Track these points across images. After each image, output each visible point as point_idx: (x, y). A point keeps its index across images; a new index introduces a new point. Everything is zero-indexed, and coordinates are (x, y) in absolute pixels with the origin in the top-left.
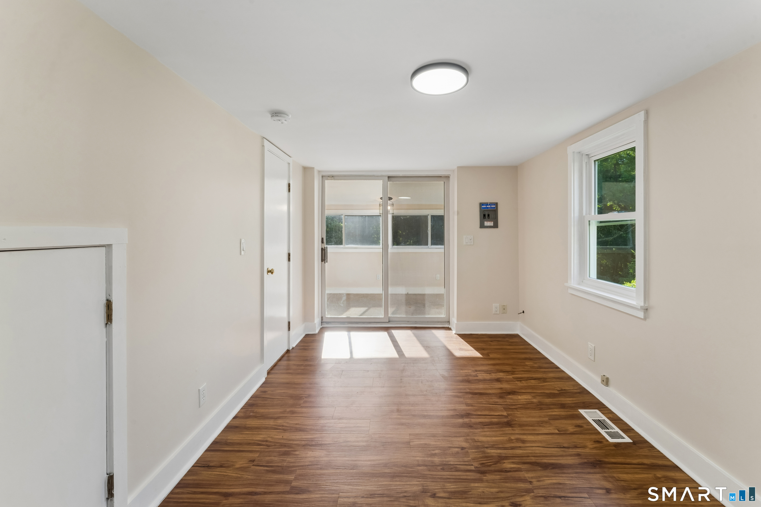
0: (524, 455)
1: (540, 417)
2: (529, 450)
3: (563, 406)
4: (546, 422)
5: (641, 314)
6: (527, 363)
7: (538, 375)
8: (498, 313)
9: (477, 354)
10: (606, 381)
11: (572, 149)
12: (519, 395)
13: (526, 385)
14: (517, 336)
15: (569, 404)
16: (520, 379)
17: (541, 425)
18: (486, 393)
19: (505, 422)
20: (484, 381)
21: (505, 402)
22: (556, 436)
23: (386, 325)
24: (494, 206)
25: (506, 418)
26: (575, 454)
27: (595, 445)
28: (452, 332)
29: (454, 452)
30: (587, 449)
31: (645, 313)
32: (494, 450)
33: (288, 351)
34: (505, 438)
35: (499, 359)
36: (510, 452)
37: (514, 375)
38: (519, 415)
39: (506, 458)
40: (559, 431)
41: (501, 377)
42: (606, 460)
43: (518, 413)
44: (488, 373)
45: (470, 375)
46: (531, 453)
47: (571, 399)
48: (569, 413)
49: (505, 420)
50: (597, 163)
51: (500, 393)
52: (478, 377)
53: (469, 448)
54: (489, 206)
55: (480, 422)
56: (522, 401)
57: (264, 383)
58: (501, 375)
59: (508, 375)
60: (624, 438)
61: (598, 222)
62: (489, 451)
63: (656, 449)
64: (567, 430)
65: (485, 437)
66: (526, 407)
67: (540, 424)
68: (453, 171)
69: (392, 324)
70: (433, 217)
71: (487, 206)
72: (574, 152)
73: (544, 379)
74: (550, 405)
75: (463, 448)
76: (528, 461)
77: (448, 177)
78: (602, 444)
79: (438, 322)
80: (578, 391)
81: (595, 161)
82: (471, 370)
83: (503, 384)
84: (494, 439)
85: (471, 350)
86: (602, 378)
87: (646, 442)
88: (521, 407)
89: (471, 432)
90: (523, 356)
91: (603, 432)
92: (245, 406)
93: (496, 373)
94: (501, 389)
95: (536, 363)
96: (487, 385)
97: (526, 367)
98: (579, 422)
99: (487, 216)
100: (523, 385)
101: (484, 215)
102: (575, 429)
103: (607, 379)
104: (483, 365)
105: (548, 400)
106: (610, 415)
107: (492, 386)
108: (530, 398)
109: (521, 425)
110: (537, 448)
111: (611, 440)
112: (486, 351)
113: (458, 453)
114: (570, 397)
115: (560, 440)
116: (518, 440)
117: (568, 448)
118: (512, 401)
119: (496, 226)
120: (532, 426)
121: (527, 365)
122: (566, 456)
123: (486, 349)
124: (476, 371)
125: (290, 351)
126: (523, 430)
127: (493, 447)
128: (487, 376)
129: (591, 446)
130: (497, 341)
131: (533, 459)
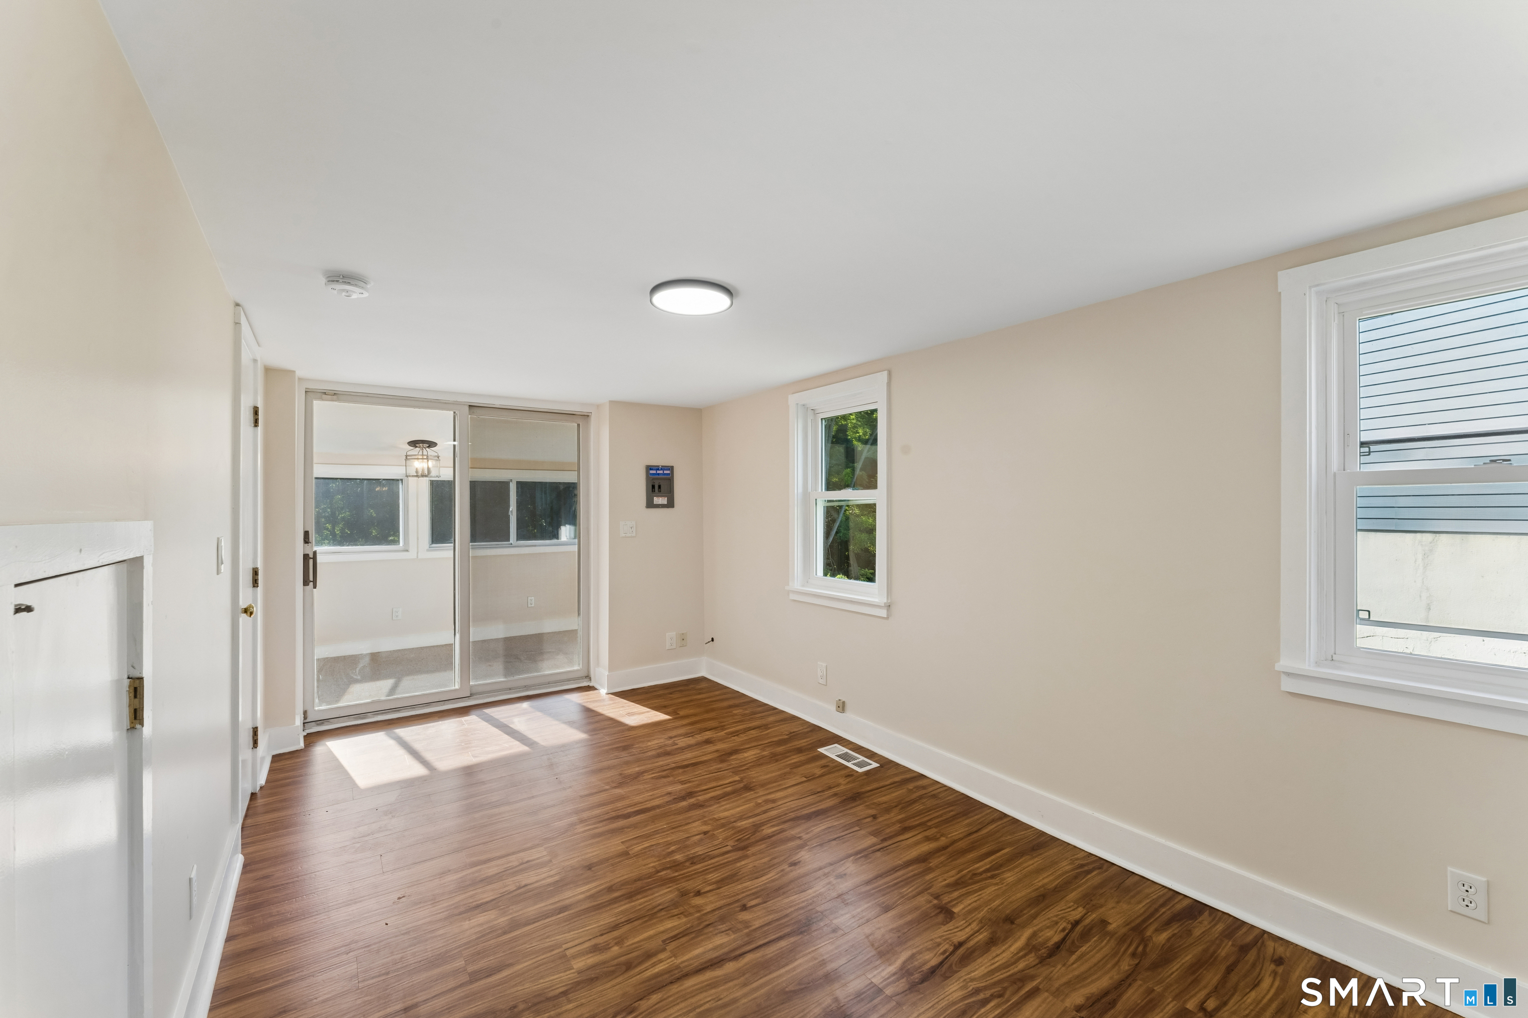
0: (780, 815)
1: (780, 769)
2: (785, 807)
3: (799, 750)
4: (789, 773)
5: (883, 613)
6: (735, 712)
7: (754, 723)
8: (674, 647)
9: (661, 716)
10: (842, 707)
11: (794, 400)
12: (743, 752)
13: (746, 738)
14: (703, 679)
15: (805, 746)
16: (736, 733)
17: (785, 777)
18: (700, 761)
19: (742, 788)
20: (689, 747)
21: (730, 765)
22: (805, 784)
23: (465, 703)
24: (668, 472)
25: (740, 783)
26: (832, 795)
27: (848, 780)
28: (599, 693)
29: (696, 841)
30: (842, 786)
31: (888, 610)
32: (745, 821)
33: (253, 795)
34: (752, 804)
35: (695, 715)
36: (764, 816)
37: (725, 730)
38: (756, 775)
39: (762, 824)
40: (806, 778)
41: (710, 736)
42: (863, 790)
43: (753, 773)
44: (689, 737)
45: (666, 745)
46: (788, 810)
47: (805, 740)
48: (810, 755)
49: (741, 785)
50: (824, 421)
51: (718, 757)
52: (677, 744)
53: (714, 830)
54: (661, 472)
55: (712, 798)
56: (750, 758)
57: (245, 866)
58: (708, 735)
59: (718, 733)
60: (871, 764)
61: (825, 501)
62: (739, 824)
63: (901, 765)
64: (815, 774)
65: (726, 811)
66: (759, 762)
67: (783, 776)
68: (598, 406)
69: (477, 699)
70: (521, 485)
71: (658, 472)
72: (797, 404)
73: (764, 726)
74: (785, 753)
75: (705, 833)
76: (787, 818)
77: (586, 416)
78: (854, 777)
79: (569, 680)
80: (809, 729)
81: (822, 419)
82: (662, 738)
83: (716, 745)
84: (738, 809)
85: (648, 712)
86: (837, 703)
87: (891, 762)
88: (753, 766)
89: (706, 812)
90: (726, 704)
91: (849, 765)
92: (233, 914)
93: (700, 733)
94: (717, 751)
95: (746, 709)
96: (697, 751)
97: (736, 717)
98: (823, 762)
99: (657, 487)
100: (743, 739)
101: (653, 487)
102: (823, 771)
103: (844, 703)
104: (676, 728)
105: (780, 749)
106: (851, 746)
107: (703, 751)
108: (759, 752)
109: (763, 785)
110: (791, 803)
111: (860, 770)
112: (671, 709)
113: (701, 840)
114: (804, 739)
115: (811, 786)
116: (767, 802)
117: (823, 791)
118: (738, 762)
119: (670, 504)
120: (775, 782)
121: (736, 715)
122: (824, 800)
123: (668, 706)
124: (671, 738)
125: (257, 796)
126: (768, 789)
127: (741, 818)
128: (691, 741)
129: (844, 782)
130: (679, 691)
131: (792, 815)
